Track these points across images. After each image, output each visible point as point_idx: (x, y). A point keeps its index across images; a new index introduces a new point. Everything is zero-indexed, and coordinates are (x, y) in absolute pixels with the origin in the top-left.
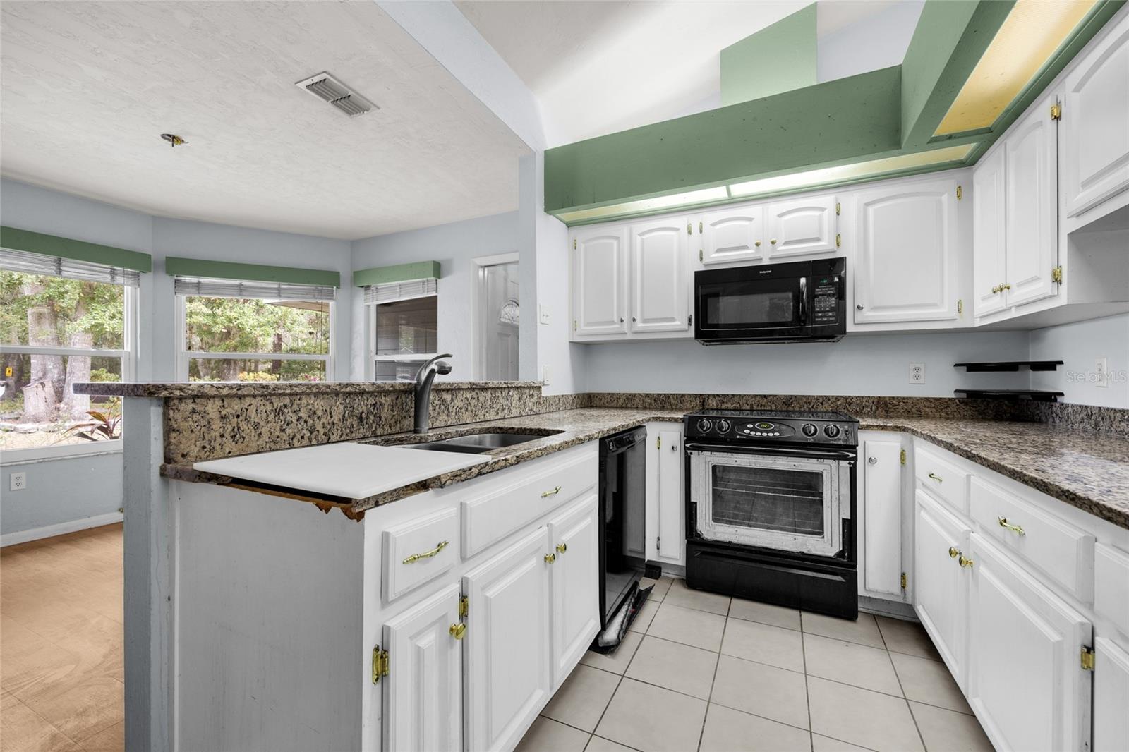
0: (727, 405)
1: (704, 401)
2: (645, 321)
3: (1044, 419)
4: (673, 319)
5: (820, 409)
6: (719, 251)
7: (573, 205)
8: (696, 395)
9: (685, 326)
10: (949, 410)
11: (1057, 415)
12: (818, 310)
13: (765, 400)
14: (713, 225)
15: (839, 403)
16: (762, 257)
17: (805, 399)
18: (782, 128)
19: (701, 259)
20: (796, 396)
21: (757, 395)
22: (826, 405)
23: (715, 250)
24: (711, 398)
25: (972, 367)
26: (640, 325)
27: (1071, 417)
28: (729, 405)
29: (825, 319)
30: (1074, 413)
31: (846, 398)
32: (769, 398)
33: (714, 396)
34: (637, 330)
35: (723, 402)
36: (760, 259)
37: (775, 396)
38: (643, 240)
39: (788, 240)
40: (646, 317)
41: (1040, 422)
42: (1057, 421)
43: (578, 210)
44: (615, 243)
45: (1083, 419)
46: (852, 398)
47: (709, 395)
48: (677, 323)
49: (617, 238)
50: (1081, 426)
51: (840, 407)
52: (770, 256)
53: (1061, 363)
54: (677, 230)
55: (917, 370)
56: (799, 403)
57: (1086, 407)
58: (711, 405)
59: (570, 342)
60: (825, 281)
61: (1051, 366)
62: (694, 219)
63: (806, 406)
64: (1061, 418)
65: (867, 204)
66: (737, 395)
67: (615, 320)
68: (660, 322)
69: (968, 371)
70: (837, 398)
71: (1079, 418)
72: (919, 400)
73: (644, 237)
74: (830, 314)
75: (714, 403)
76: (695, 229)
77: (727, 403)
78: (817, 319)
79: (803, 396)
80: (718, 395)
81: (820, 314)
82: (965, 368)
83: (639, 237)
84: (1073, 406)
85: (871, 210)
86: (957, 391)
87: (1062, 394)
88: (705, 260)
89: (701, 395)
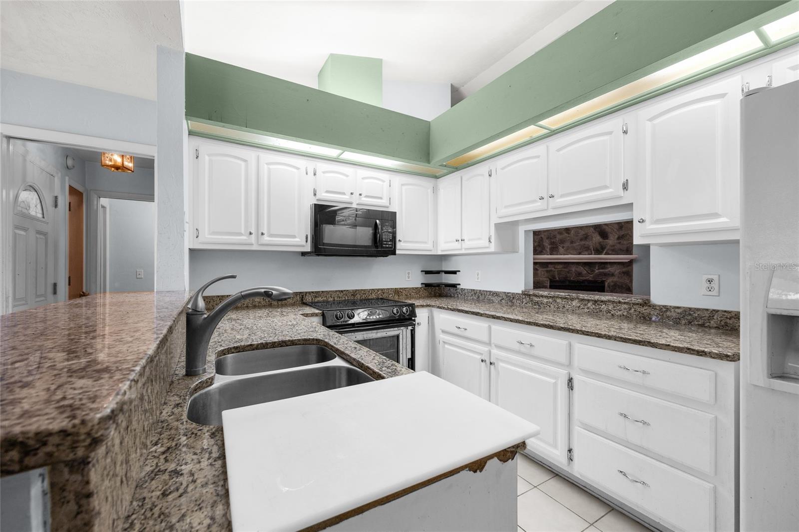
0: (318, 299)
1: (303, 297)
2: (271, 236)
3: (452, 295)
4: (294, 237)
5: (370, 297)
6: (327, 192)
7: (221, 121)
8: (297, 293)
9: (304, 243)
10: (421, 293)
11: (459, 293)
12: (384, 240)
13: (342, 294)
14: (324, 172)
15: (379, 293)
16: (353, 202)
17: (363, 292)
18: (382, 129)
19: (315, 195)
20: (358, 290)
21: (337, 291)
22: (373, 295)
23: (325, 191)
24: (307, 294)
25: (427, 272)
26: (266, 239)
27: (467, 294)
28: (320, 299)
29: (387, 246)
30: (468, 292)
31: (382, 290)
32: (344, 292)
33: (310, 293)
34: (264, 242)
35: (316, 297)
36: (351, 203)
37: (347, 291)
38: (269, 169)
39: (367, 195)
40: (272, 233)
41: (451, 296)
42: (460, 296)
43: (223, 127)
44: (243, 164)
45: (472, 295)
46: (384, 289)
47: (306, 293)
48: (297, 239)
49: (245, 161)
50: (471, 298)
51: (380, 295)
52: (357, 203)
53: (459, 271)
54: (298, 169)
55: (409, 273)
56: (360, 294)
57: (474, 290)
58: (308, 300)
59: (189, 249)
60: (387, 224)
61: (454, 272)
62: (311, 164)
63: (363, 296)
64: (461, 295)
65: (402, 185)
66: (325, 292)
67: (243, 232)
68: (280, 237)
69: (426, 274)
70: (378, 290)
71: (470, 294)
72: (410, 289)
73: (271, 167)
74: (390, 243)
75: (310, 298)
76: (311, 173)
77: (318, 297)
78: (384, 246)
79: (362, 290)
80: (313, 292)
81: (385, 243)
82: (424, 272)
83: (266, 166)
84: (467, 289)
85: (404, 188)
86: (422, 284)
87: (459, 284)
88: (318, 196)
89: (300, 293)
